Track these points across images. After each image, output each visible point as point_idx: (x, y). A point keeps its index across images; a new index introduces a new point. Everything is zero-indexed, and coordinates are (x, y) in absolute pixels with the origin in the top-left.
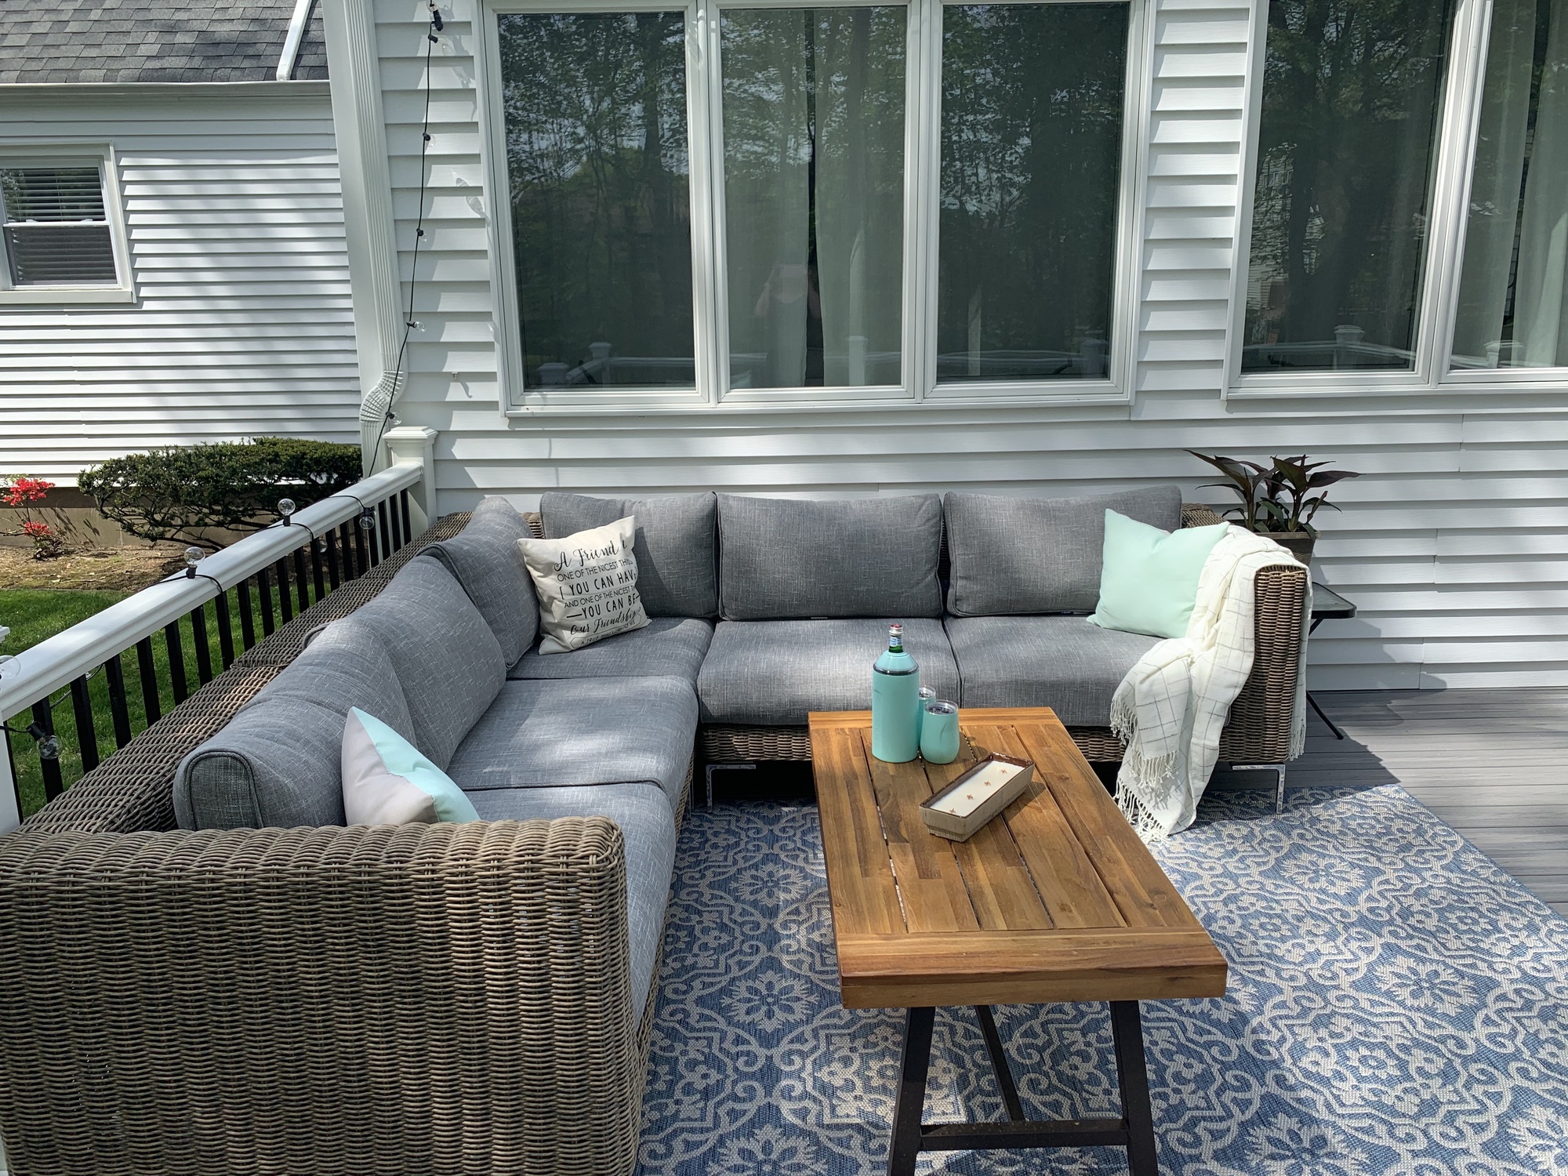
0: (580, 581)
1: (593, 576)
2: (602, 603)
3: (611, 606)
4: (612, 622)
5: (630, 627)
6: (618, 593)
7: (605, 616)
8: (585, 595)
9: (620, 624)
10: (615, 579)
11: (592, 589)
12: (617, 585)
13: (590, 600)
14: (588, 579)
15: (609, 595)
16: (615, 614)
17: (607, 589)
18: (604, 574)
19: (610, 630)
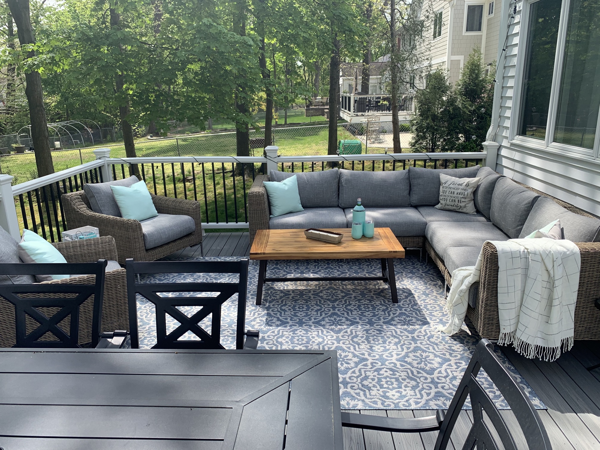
0: (445, 190)
1: (450, 190)
2: (449, 198)
3: (451, 200)
4: (451, 205)
5: (460, 210)
6: (454, 197)
7: (448, 202)
8: (444, 194)
9: (454, 208)
10: (456, 193)
11: (447, 193)
12: (455, 195)
13: (445, 196)
14: (448, 190)
15: (452, 197)
16: (452, 204)
17: (452, 195)
18: (453, 190)
19: (450, 207)
